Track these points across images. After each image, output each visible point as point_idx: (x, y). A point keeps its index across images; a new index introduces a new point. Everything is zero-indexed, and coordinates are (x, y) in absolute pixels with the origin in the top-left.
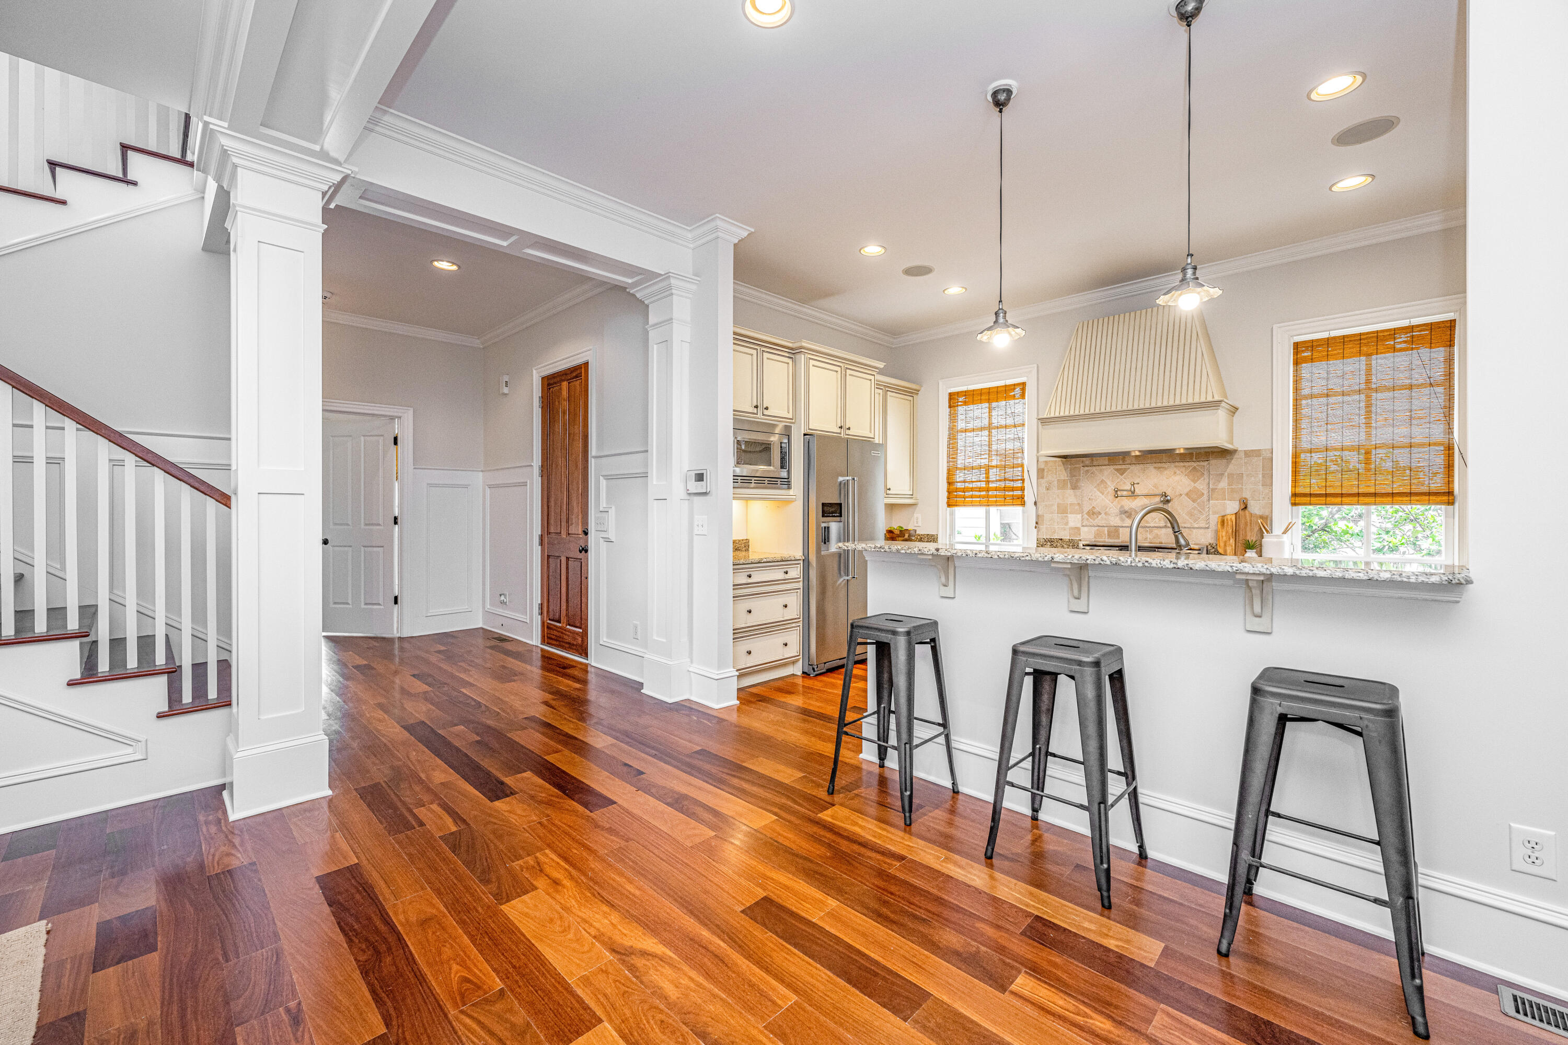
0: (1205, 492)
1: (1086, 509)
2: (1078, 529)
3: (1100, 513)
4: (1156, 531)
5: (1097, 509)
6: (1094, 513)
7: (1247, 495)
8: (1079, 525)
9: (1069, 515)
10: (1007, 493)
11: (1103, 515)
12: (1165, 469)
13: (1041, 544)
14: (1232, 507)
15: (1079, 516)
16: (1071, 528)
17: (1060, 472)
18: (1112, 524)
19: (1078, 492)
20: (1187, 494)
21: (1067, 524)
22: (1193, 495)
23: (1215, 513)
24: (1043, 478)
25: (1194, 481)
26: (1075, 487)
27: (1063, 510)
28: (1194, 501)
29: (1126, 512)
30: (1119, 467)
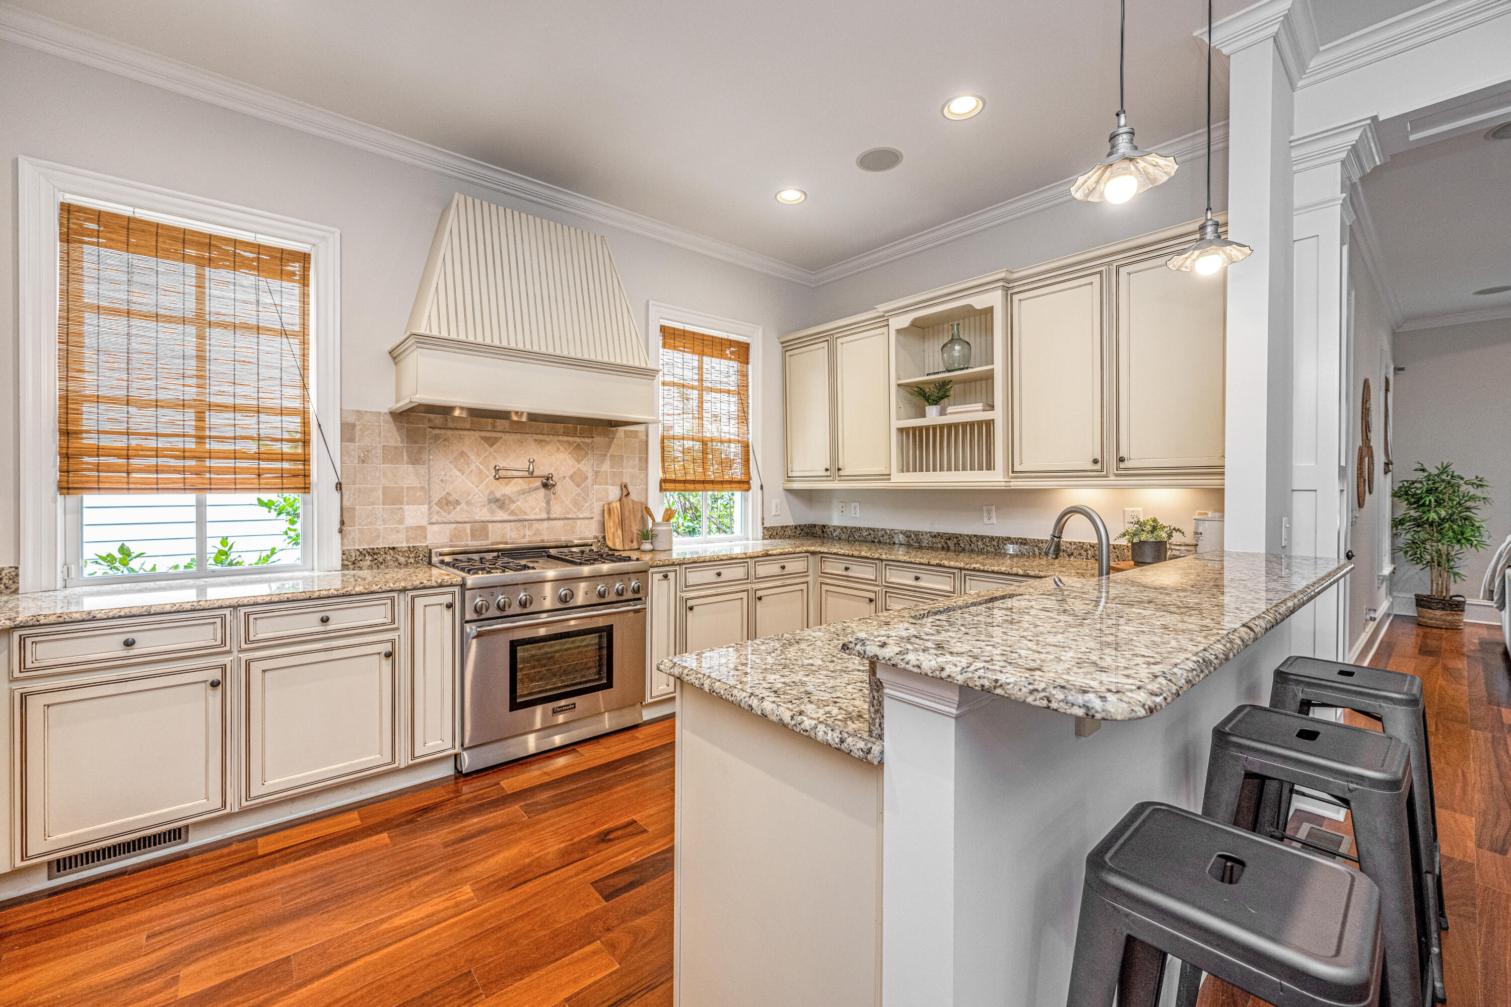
0: (590, 475)
1: (436, 497)
2: (423, 529)
3: (458, 503)
4: (536, 525)
5: (454, 496)
6: (448, 503)
7: (626, 480)
8: (424, 522)
9: (406, 507)
10: (264, 465)
11: (463, 505)
12: (548, 443)
13: (350, 562)
14: (614, 493)
15: (424, 508)
16: (409, 529)
17: (392, 436)
18: (477, 518)
19: (422, 469)
20: (571, 477)
21: (401, 521)
22: (578, 479)
23: (599, 500)
24: (352, 440)
25: (579, 462)
26: (415, 461)
27: (394, 498)
28: (578, 485)
29: (497, 500)
30: (488, 434)
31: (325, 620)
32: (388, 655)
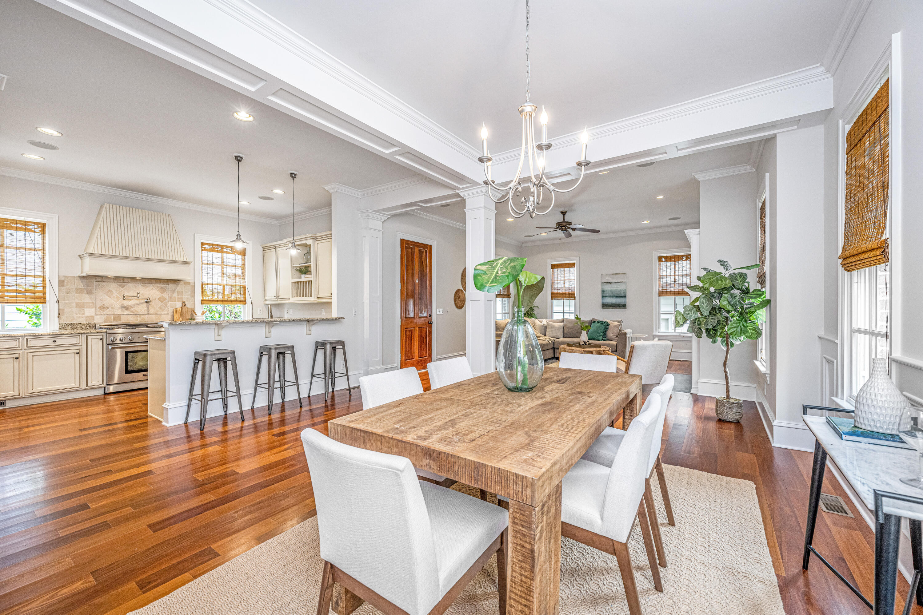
0: (167, 298)
1: (98, 306)
2: (92, 317)
3: (108, 308)
4: (143, 316)
5: (106, 306)
6: (104, 308)
7: (184, 300)
8: (93, 314)
9: (85, 309)
10: (27, 294)
11: (110, 309)
12: (148, 287)
13: (61, 327)
14: (179, 305)
15: (93, 310)
16: (86, 317)
17: (81, 285)
18: (117, 313)
19: (93, 296)
20: (159, 299)
21: (83, 314)
22: (162, 299)
23: (171, 307)
24: (63, 286)
25: (162, 293)
26: (89, 292)
27: (80, 306)
28: (162, 302)
29: (125, 307)
30: (121, 284)
31: (55, 342)
32: (78, 353)
